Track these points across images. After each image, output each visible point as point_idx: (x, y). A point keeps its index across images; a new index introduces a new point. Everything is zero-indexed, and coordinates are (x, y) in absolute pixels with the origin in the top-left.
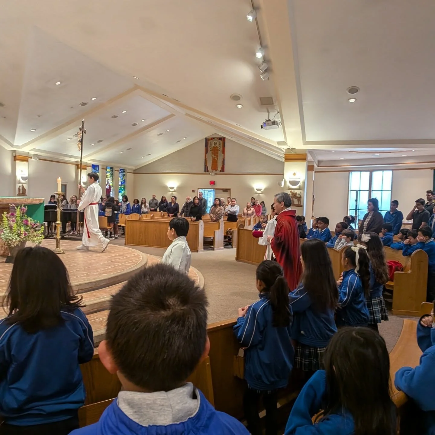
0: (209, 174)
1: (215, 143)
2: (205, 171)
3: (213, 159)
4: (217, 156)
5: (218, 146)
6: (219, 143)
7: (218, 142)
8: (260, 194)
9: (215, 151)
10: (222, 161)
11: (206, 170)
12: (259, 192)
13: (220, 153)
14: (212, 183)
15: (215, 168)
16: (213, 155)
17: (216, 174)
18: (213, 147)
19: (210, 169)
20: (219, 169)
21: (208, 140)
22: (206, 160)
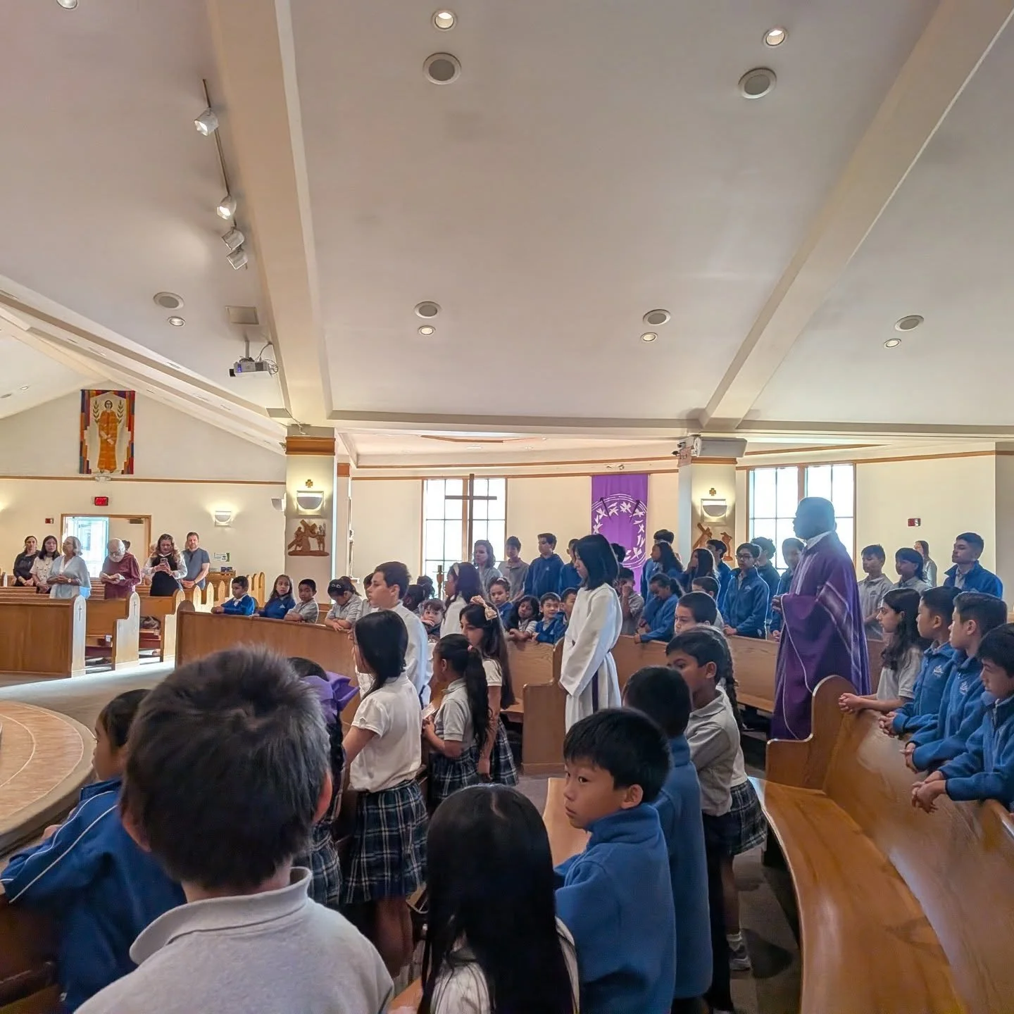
0: (93, 479)
1: (109, 404)
2: (81, 471)
3: (104, 442)
4: (114, 436)
5: (116, 412)
6: (118, 405)
7: (116, 400)
8: (227, 529)
9: (108, 422)
10: (128, 448)
11: (84, 468)
12: (223, 523)
13: (121, 427)
14: (101, 501)
15: (107, 463)
16: (103, 433)
17: (112, 480)
18: (104, 413)
19: (94, 466)
20: (121, 466)
21: (89, 397)
22: (82, 443)
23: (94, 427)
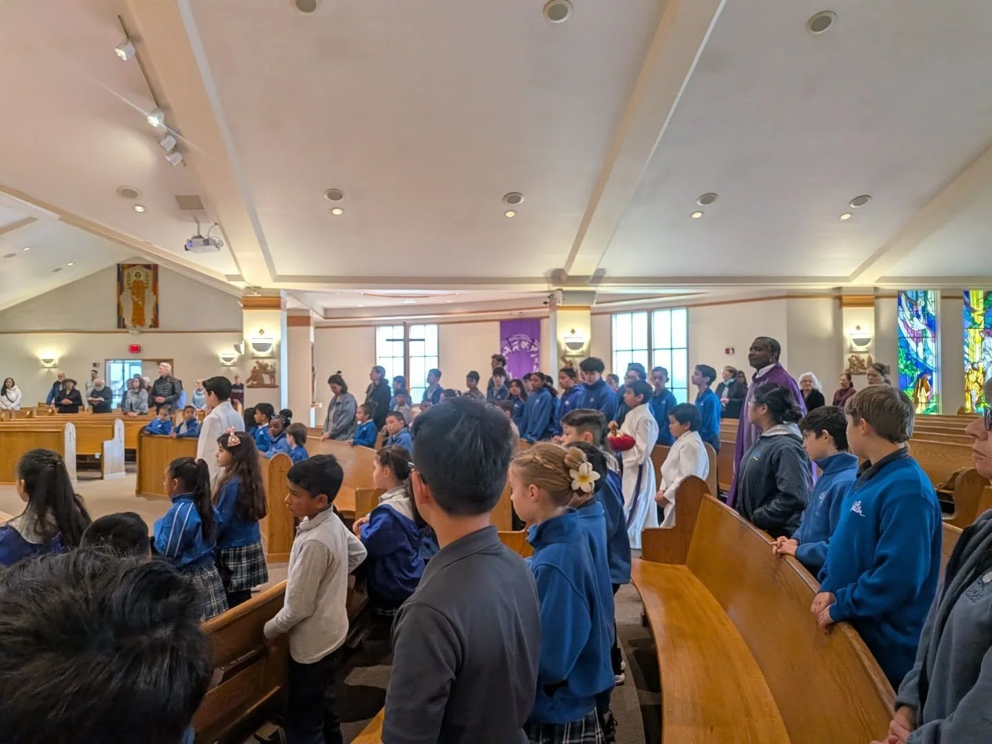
0: (128, 332)
1: (138, 275)
2: (119, 326)
3: (135, 304)
4: (143, 299)
5: (145, 281)
6: (144, 275)
7: (143, 272)
8: (231, 368)
9: (138, 289)
10: (154, 308)
11: (121, 324)
12: (228, 364)
13: (148, 293)
14: (135, 349)
15: (138, 320)
16: (134, 297)
17: (142, 332)
18: (135, 282)
19: (128, 322)
20: (149, 322)
21: (123, 268)
22: (119, 306)
23: (127, 293)
